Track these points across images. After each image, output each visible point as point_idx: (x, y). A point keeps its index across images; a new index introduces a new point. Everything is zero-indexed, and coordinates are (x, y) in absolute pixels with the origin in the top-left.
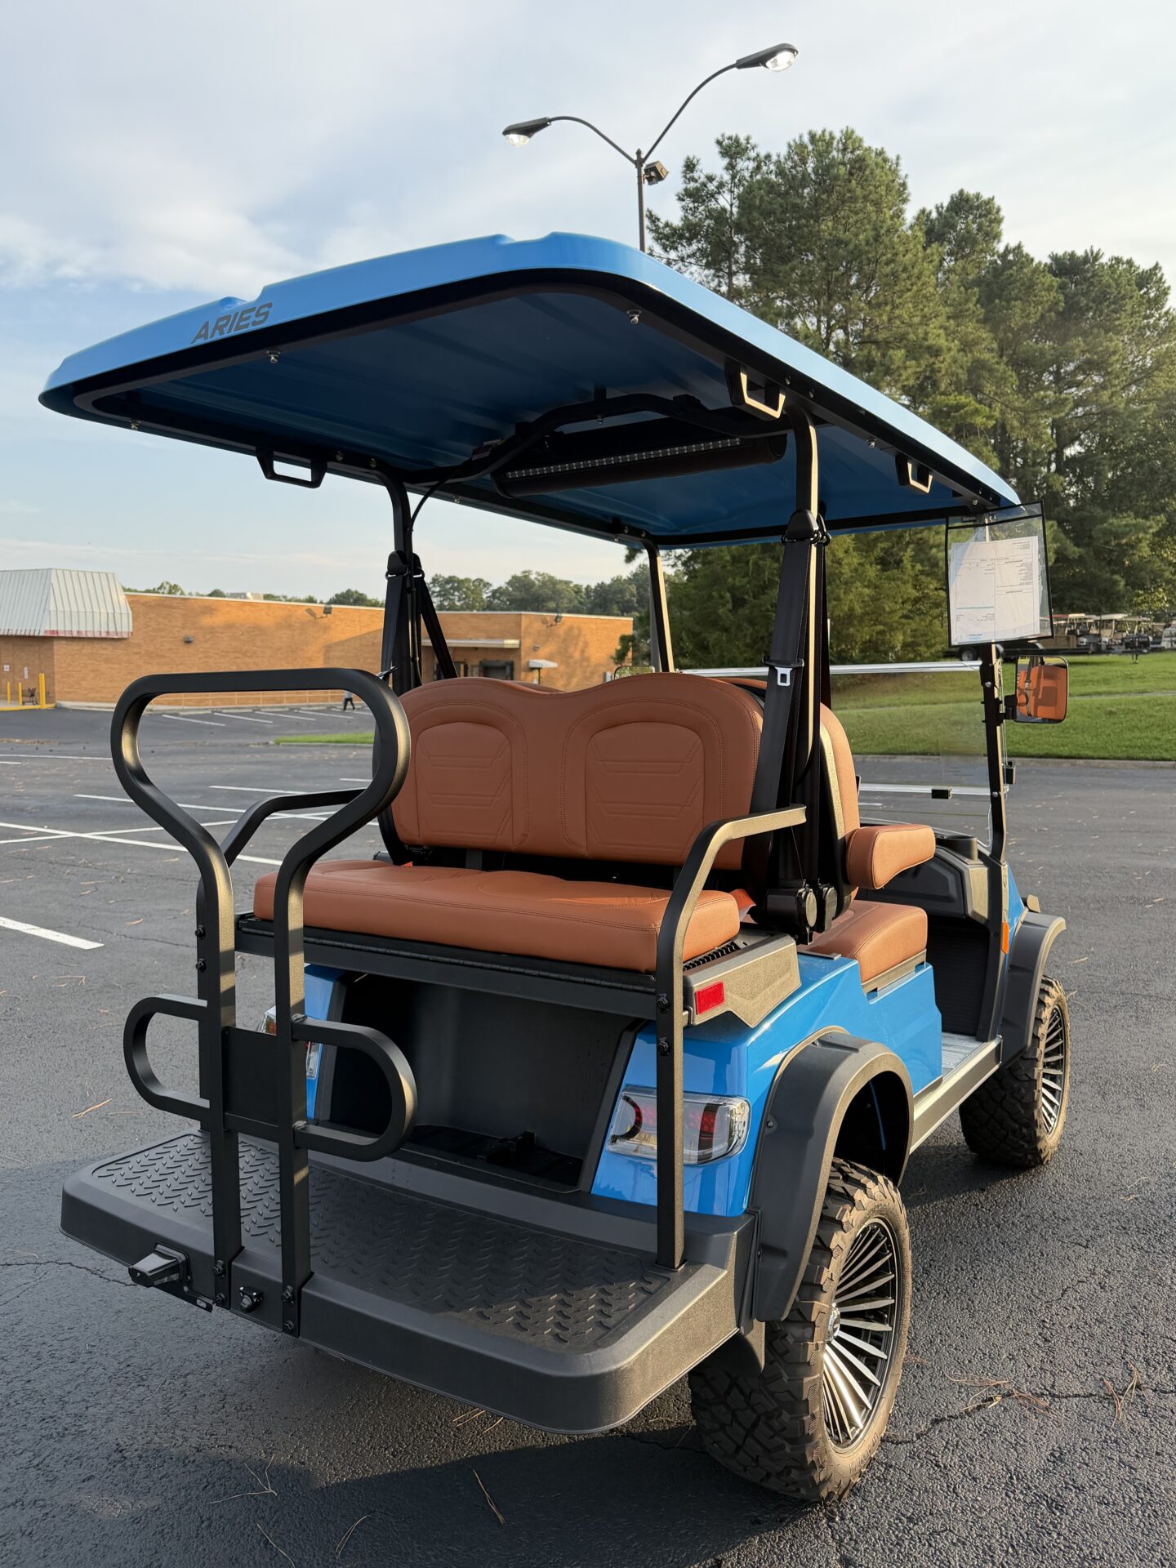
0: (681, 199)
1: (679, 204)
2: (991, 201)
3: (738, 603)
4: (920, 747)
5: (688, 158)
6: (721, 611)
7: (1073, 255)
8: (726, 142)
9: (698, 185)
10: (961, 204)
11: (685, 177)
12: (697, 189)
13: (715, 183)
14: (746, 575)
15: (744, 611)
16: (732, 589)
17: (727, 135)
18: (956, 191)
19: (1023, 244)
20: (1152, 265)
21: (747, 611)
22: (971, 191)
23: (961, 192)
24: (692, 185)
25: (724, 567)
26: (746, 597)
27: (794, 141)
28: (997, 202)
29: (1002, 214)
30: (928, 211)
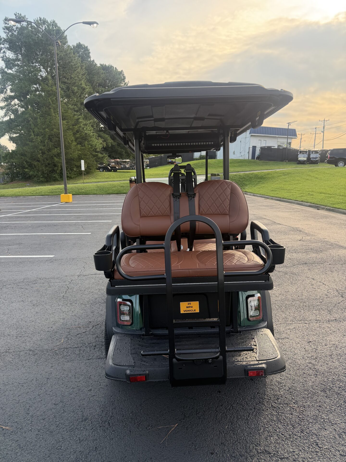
0: (4, 29)
1: (3, 30)
2: (87, 47)
3: (43, 153)
4: (116, 192)
5: (6, 17)
6: (39, 156)
7: (105, 65)
8: (17, 15)
9: (8, 26)
10: (79, 46)
11: (4, 22)
12: (9, 27)
13: (16, 27)
14: (44, 146)
15: (45, 156)
16: (41, 150)
17: (17, 13)
18: (78, 42)
19: (94, 60)
20: (121, 70)
21: (46, 156)
22: (82, 43)
23: (79, 43)
24: (6, 25)
25: (38, 143)
26: (46, 152)
27: (35, 19)
28: (89, 48)
29: (90, 51)
30: (70, 46)
